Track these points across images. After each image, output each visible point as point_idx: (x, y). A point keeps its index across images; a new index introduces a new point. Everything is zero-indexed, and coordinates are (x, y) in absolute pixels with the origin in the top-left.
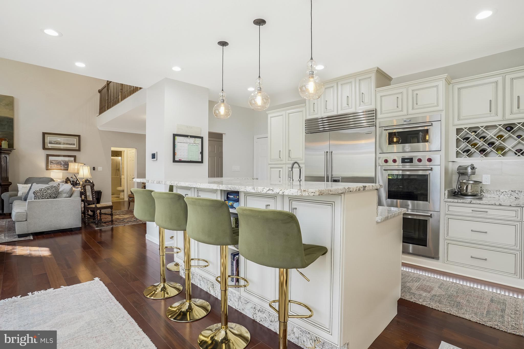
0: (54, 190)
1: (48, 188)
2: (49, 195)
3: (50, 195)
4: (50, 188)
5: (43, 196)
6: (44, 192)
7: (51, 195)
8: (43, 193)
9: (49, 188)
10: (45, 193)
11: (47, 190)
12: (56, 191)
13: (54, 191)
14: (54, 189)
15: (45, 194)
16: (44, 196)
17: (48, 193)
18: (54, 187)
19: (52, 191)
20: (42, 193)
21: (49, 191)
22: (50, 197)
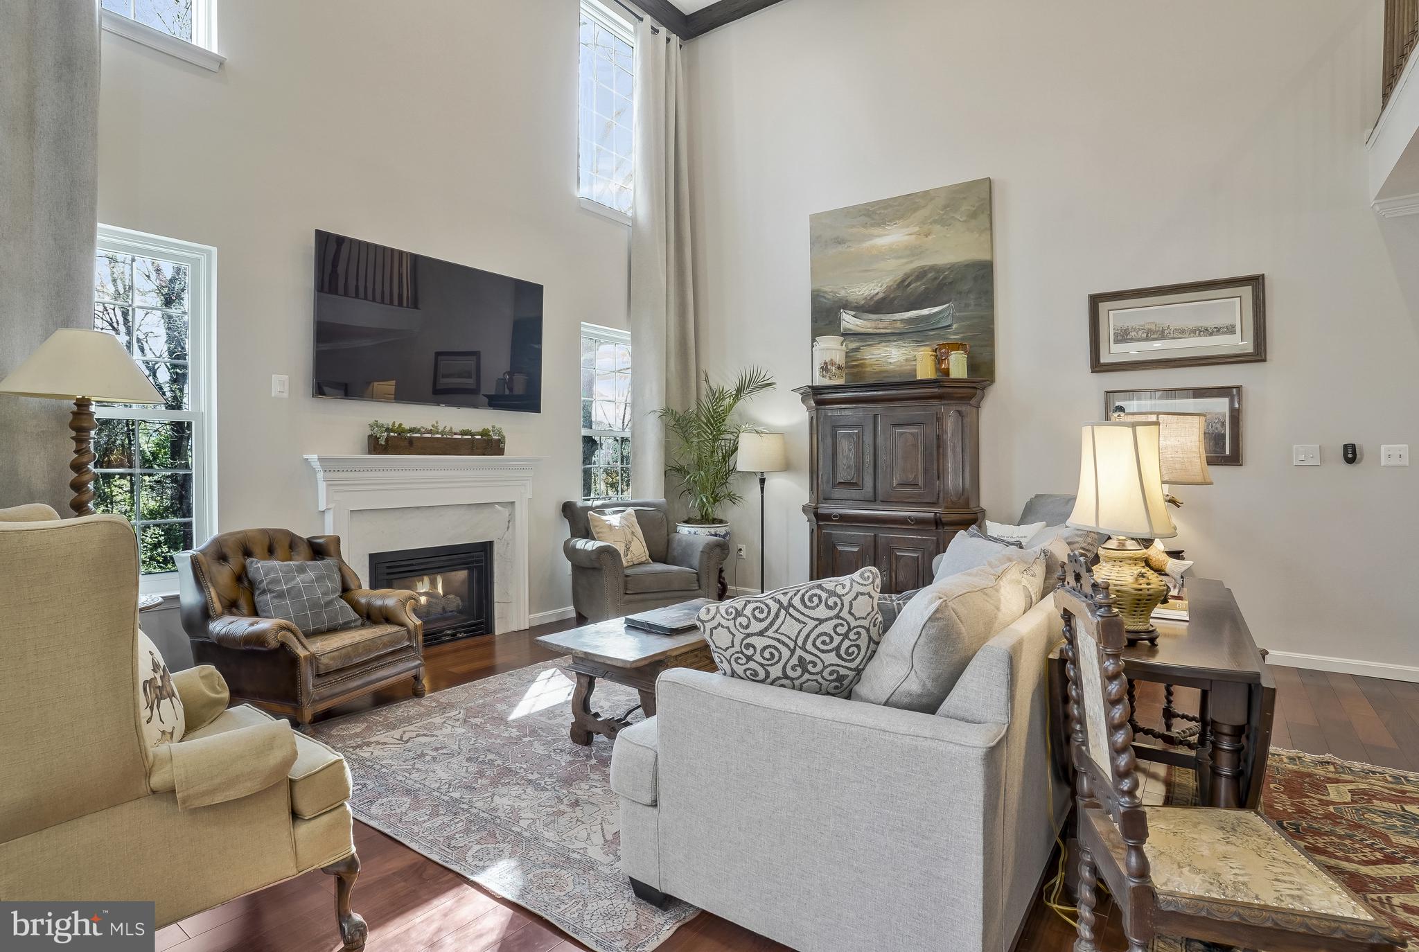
0: (821, 621)
1: (785, 601)
2: (793, 652)
3: (800, 658)
4: (796, 601)
5: (749, 658)
6: (756, 627)
7: (809, 658)
8: (749, 635)
9: (790, 605)
10: (761, 633)
11: (777, 616)
12: (841, 630)
13: (827, 627)
14: (822, 612)
15: (759, 642)
16: (758, 657)
17: (779, 640)
18: (824, 595)
19: (812, 624)
20: (739, 637)
21: (790, 628)
22: (805, 670)
